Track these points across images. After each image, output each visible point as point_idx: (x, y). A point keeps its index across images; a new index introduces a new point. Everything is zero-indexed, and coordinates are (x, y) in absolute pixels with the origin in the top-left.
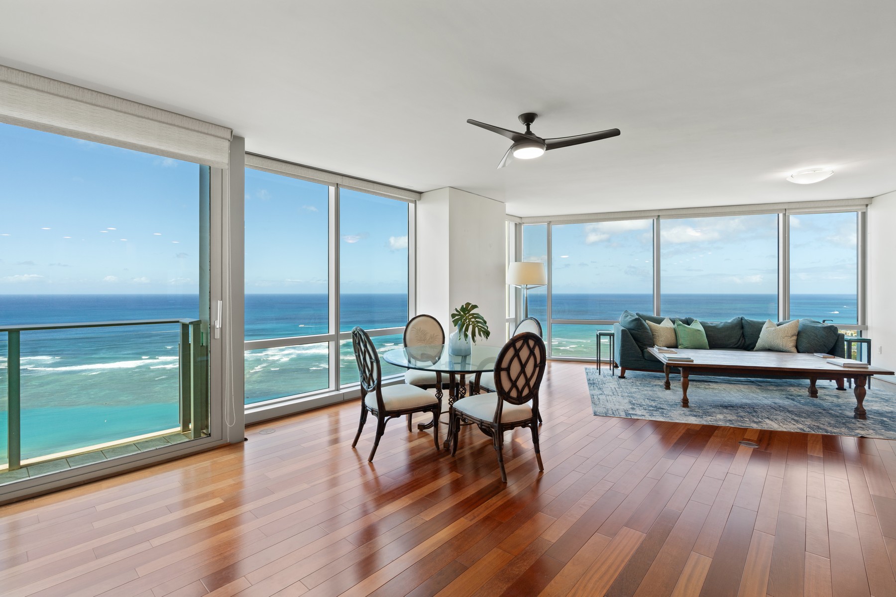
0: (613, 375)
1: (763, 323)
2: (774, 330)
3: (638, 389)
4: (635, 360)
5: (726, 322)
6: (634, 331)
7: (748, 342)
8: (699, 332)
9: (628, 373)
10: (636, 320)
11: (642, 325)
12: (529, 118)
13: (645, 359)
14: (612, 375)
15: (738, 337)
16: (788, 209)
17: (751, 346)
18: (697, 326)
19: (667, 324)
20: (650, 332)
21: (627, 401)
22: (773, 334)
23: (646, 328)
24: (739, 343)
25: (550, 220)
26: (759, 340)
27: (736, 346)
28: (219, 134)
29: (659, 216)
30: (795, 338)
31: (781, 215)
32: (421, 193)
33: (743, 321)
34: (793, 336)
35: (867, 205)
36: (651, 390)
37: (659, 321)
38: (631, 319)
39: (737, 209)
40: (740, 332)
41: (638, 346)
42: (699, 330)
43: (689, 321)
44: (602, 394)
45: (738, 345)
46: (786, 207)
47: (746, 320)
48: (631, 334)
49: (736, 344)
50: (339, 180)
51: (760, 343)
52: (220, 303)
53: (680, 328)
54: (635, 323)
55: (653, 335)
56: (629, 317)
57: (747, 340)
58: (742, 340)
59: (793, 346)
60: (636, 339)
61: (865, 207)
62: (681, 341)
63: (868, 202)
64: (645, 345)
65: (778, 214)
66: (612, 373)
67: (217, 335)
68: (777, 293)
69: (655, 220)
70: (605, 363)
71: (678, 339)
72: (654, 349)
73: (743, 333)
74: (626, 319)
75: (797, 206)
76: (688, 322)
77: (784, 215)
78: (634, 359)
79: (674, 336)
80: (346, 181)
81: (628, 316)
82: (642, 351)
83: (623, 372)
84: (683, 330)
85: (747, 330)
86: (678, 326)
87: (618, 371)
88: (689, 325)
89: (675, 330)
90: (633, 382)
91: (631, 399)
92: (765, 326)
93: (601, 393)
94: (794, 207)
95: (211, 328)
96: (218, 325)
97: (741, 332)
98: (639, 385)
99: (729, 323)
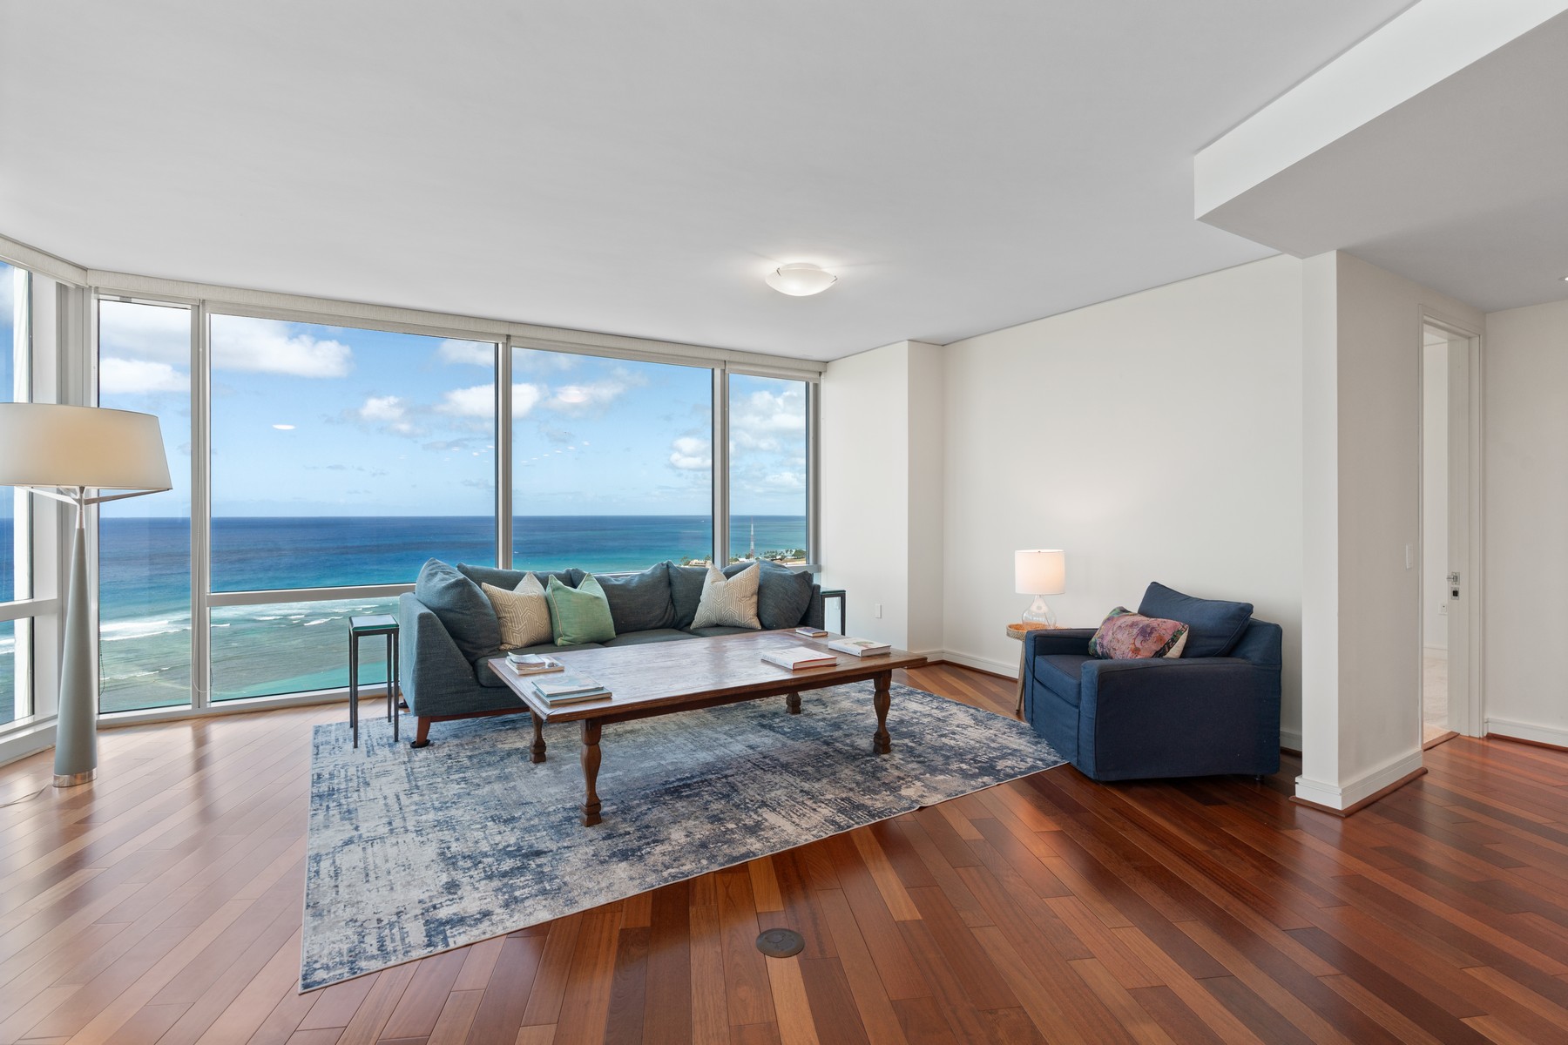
0: (396, 740)
1: (704, 573)
2: (725, 587)
3: (464, 780)
4: (457, 693)
5: (643, 575)
6: (451, 615)
7: (681, 612)
8: (597, 602)
9: (436, 729)
10: (458, 584)
11: (473, 596)
13: (482, 686)
14: (392, 741)
15: (664, 605)
16: (729, 362)
17: (686, 621)
18: (591, 589)
19: (528, 588)
20: (492, 612)
21: (431, 851)
22: (723, 595)
23: (483, 605)
24: (666, 617)
25: (203, 296)
26: (699, 608)
27: (661, 623)
29: (508, 337)
30: (755, 599)
31: (718, 373)
33: (671, 571)
34: (751, 595)
35: (820, 373)
36: (499, 778)
37: (510, 582)
38: (444, 584)
40: (666, 595)
41: (462, 651)
42: (597, 598)
43: (574, 578)
44: (349, 842)
45: (664, 621)
46: (727, 358)
47: (675, 568)
48: (445, 623)
49: (660, 620)
51: (703, 614)
53: (559, 594)
54: (454, 592)
55: (499, 618)
56: (440, 576)
57: (678, 608)
58: (671, 610)
59: (755, 618)
60: (456, 634)
61: (817, 376)
62: (561, 626)
63: (822, 368)
64: (480, 648)
65: (713, 370)
66: (391, 731)
68: (711, 514)
69: (500, 346)
70: (375, 697)
71: (554, 620)
72: (507, 662)
73: (671, 595)
74: (432, 584)
76: (572, 580)
77: (723, 371)
78: (453, 689)
79: (546, 615)
81: (436, 573)
82: (474, 664)
83: (423, 728)
84: (566, 598)
85: (680, 589)
86: (553, 590)
87: (409, 724)
88: (575, 587)
89: (547, 601)
90: (449, 757)
91: (447, 835)
92: (708, 579)
93: (346, 836)
94: (737, 360)
97: (669, 592)
98: (466, 762)
99: (648, 576)
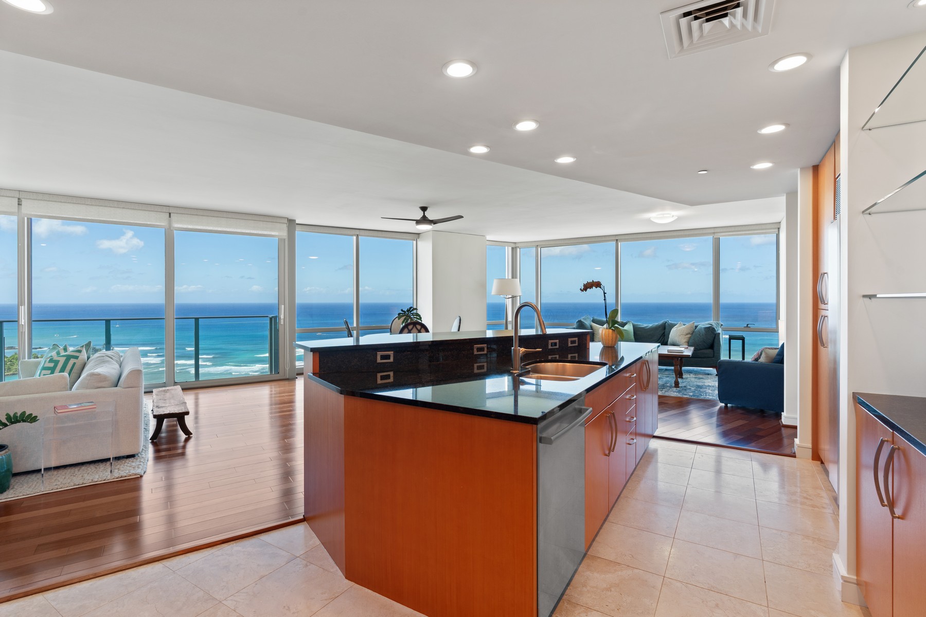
7: (666, 340)
12: (424, 209)
28: (281, 222)
30: (689, 336)
32: (419, 234)
33: (667, 323)
34: (687, 334)
39: (682, 233)
46: (716, 231)
50: (357, 232)
52: (283, 306)
59: (686, 342)
63: (778, 226)
67: (282, 322)
73: (664, 333)
75: (722, 230)
80: (362, 232)
92: (675, 327)
95: (280, 319)
96: (282, 317)
